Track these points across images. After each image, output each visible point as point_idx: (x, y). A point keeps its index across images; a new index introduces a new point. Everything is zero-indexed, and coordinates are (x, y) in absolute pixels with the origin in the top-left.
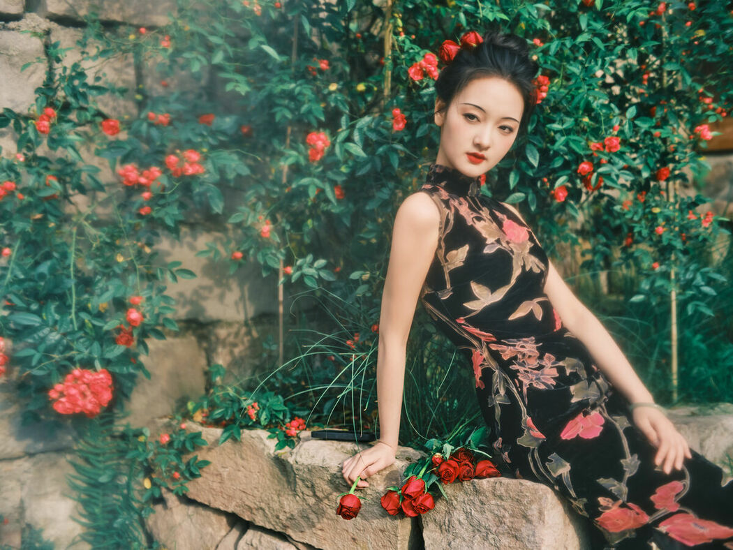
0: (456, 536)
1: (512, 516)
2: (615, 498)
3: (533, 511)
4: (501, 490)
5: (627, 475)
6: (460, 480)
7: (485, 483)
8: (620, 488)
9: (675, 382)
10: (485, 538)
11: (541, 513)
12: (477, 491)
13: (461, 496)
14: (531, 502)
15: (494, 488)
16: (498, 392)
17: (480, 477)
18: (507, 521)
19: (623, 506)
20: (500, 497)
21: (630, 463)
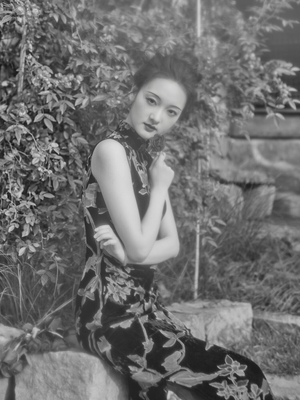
0: (36, 391)
1: (73, 377)
2: (139, 367)
3: (86, 375)
4: (67, 360)
5: (146, 352)
6: (41, 351)
7: (57, 355)
8: (142, 360)
9: (196, 286)
10: (55, 392)
11: (91, 376)
12: (52, 360)
13: (41, 363)
14: (85, 368)
15: (63, 359)
16: (89, 290)
17: (54, 350)
18: (69, 381)
19: (145, 370)
20: (66, 365)
21: (148, 344)
